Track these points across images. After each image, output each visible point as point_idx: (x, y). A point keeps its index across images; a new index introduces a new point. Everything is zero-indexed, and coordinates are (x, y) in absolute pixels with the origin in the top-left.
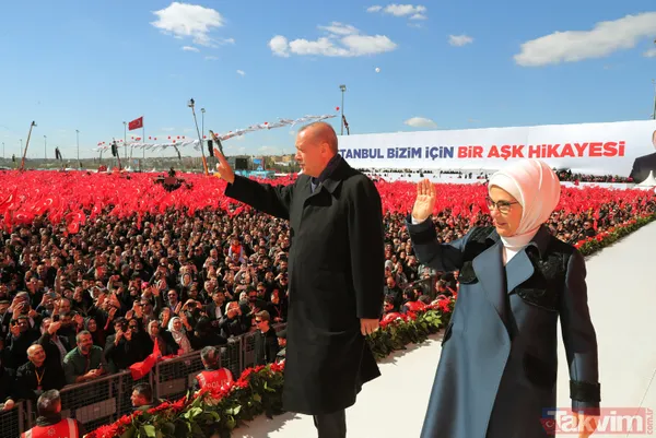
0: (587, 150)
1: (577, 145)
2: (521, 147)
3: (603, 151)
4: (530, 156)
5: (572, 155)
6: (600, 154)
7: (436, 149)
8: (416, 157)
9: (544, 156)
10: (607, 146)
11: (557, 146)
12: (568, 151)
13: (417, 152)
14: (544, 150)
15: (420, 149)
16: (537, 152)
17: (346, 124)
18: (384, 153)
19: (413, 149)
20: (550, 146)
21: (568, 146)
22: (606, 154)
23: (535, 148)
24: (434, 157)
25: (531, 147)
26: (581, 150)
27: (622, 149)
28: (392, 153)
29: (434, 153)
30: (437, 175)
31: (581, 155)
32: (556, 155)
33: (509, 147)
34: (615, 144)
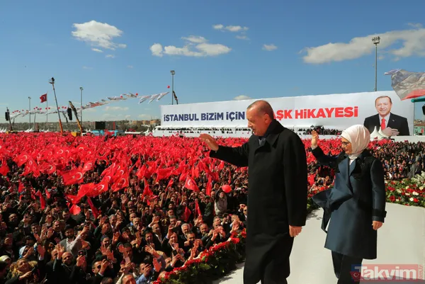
0: (333, 113)
1: (327, 110)
2: (290, 111)
3: (344, 113)
4: (296, 118)
5: (324, 116)
6: (342, 116)
7: (233, 113)
8: (220, 119)
9: (305, 117)
10: (347, 110)
11: (314, 110)
12: (321, 113)
13: (220, 116)
14: (305, 113)
15: (222, 114)
16: (301, 114)
17: (176, 97)
18: (199, 116)
19: (218, 114)
20: (309, 110)
21: (321, 110)
22: (346, 115)
23: (299, 112)
24: (232, 119)
25: (297, 111)
26: (329, 113)
27: (356, 111)
28: (204, 117)
29: (232, 116)
30: (234, 132)
31: (329, 116)
32: (314, 117)
33: (282, 111)
34: (351, 108)
